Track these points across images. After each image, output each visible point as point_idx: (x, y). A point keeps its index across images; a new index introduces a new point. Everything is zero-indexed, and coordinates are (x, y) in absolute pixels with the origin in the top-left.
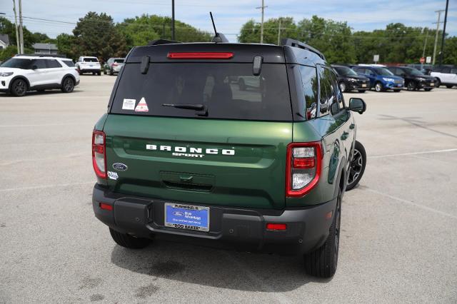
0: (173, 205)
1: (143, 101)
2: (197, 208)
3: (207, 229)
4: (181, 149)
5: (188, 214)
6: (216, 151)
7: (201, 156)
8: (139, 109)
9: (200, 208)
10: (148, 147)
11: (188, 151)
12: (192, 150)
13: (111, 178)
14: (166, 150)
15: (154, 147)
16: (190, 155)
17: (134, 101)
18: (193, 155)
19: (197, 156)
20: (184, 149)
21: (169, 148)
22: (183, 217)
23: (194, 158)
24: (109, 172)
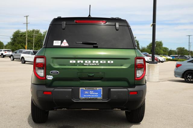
0: (84, 89)
1: (65, 41)
2: (96, 89)
3: (101, 98)
4: (88, 62)
5: (91, 92)
6: (105, 62)
7: (98, 64)
8: (63, 45)
9: (98, 89)
10: (71, 62)
12: (94, 62)
13: (48, 79)
14: (80, 62)
15: (74, 62)
16: (93, 64)
17: (60, 42)
18: (94, 64)
19: (96, 64)
20: (90, 62)
21: (82, 62)
22: (89, 94)
23: (95, 65)
24: (47, 76)
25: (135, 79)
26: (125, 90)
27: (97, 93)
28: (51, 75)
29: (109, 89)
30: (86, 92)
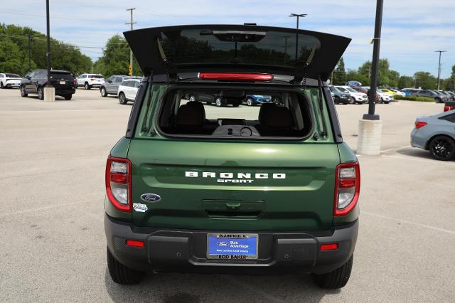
0: (217, 235)
2: (244, 236)
3: (255, 256)
4: (227, 175)
5: (233, 244)
6: (266, 176)
7: (250, 181)
9: (248, 236)
10: (188, 174)
11: (235, 177)
12: (240, 175)
13: (137, 210)
14: (209, 177)
15: (196, 174)
16: (238, 181)
18: (241, 181)
19: (245, 181)
20: (231, 175)
21: (213, 175)
22: (228, 247)
23: (243, 184)
24: (135, 204)
25: (334, 214)
26: (311, 240)
27: (247, 246)
28: (142, 203)
29: (275, 238)
30: (222, 244)
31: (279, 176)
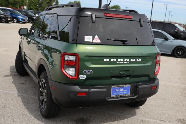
0: (115, 87)
1: (96, 37)
2: (125, 86)
3: (129, 94)
5: (121, 90)
7: (129, 62)
8: (95, 41)
9: (127, 86)
10: (105, 60)
11: (124, 61)
12: (125, 60)
13: (81, 78)
14: (114, 61)
15: (108, 60)
16: (124, 62)
17: (91, 37)
18: (126, 62)
20: (122, 60)
21: (115, 60)
24: (80, 75)
25: (154, 74)
26: (150, 85)
28: (84, 74)
30: (117, 90)
31: (139, 60)
